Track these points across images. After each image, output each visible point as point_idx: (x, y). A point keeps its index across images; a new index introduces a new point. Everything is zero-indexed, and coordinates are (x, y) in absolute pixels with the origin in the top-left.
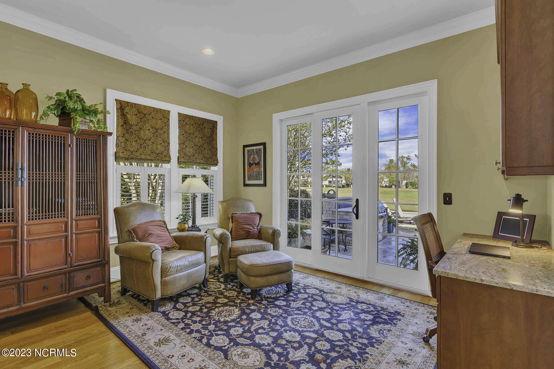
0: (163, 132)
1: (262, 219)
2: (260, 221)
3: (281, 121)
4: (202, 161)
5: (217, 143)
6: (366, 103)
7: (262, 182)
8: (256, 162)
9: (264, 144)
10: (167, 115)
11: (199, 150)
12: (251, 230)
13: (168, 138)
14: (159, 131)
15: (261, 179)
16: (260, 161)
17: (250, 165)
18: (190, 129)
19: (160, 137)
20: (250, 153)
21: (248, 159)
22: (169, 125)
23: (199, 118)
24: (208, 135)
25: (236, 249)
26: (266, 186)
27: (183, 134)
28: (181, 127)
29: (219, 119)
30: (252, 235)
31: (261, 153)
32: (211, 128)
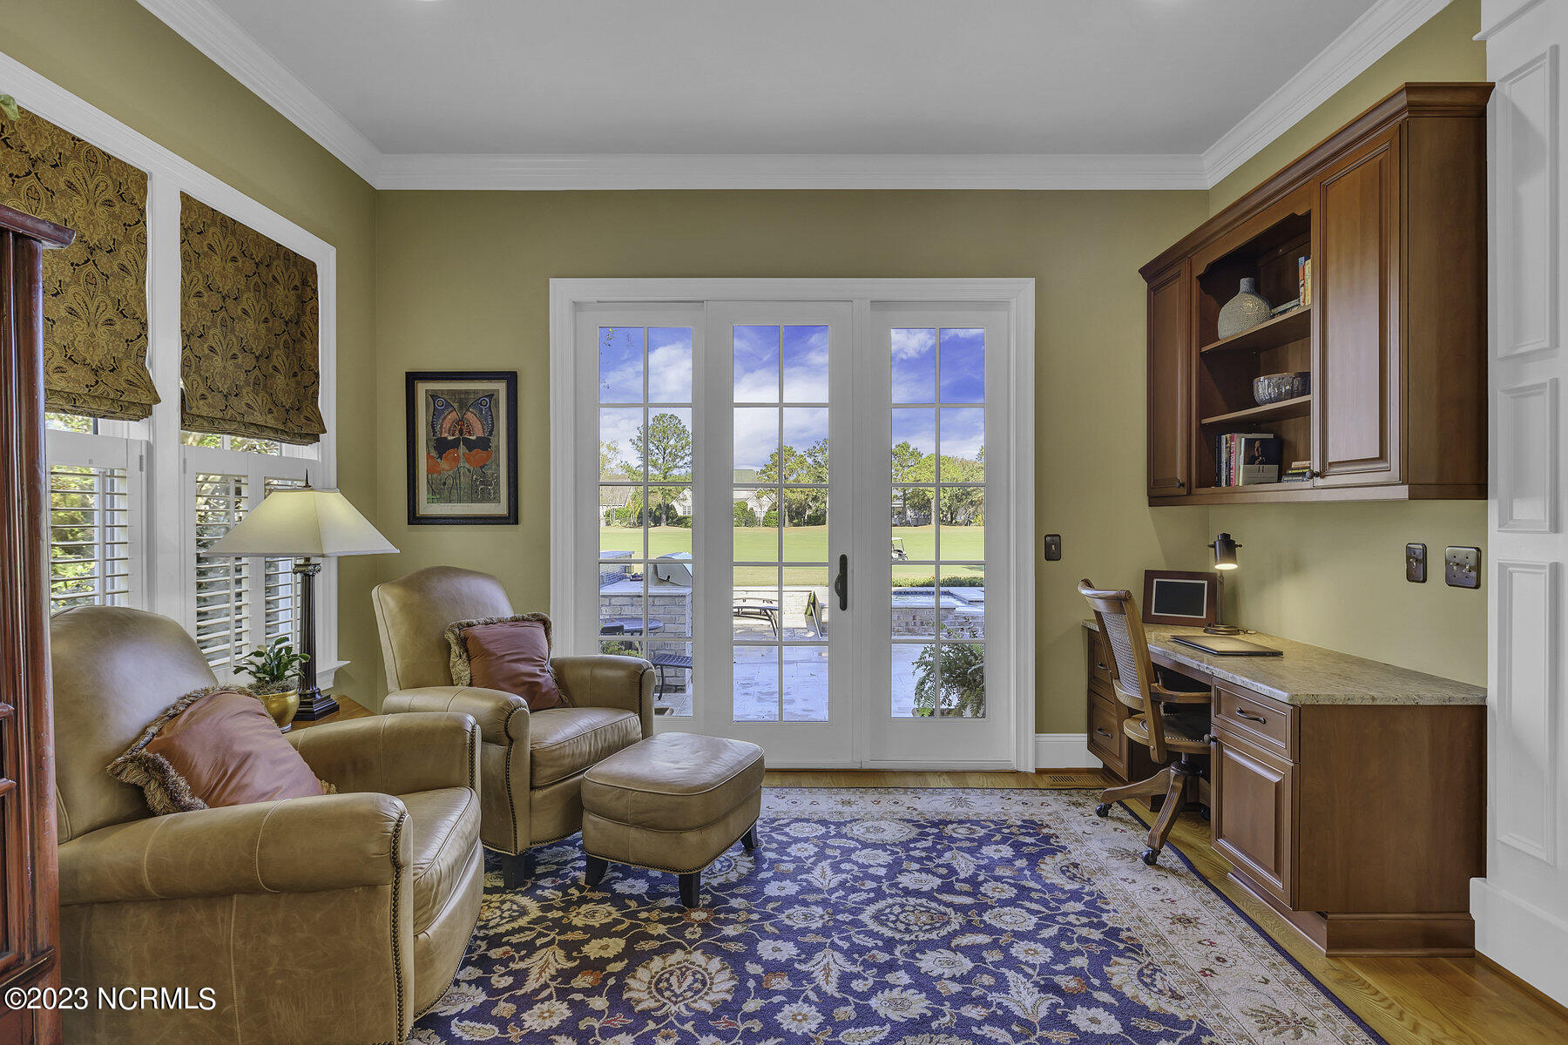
0: (116, 268)
1: (553, 635)
2: (549, 643)
3: (577, 306)
4: (271, 422)
5: (316, 350)
6: (868, 302)
7: (501, 508)
8: (473, 438)
9: (511, 378)
10: (133, 188)
11: (257, 372)
12: (539, 680)
13: (142, 301)
14: (102, 258)
15: (497, 500)
16: (491, 434)
17: (441, 447)
18: (226, 277)
19: (106, 291)
20: (440, 401)
21: (432, 426)
22: (142, 240)
23: (258, 235)
24: (288, 313)
25: (554, 753)
26: (516, 522)
27: (199, 294)
28: (189, 259)
29: (323, 256)
30: (545, 694)
31: (497, 407)
32: (296, 288)
